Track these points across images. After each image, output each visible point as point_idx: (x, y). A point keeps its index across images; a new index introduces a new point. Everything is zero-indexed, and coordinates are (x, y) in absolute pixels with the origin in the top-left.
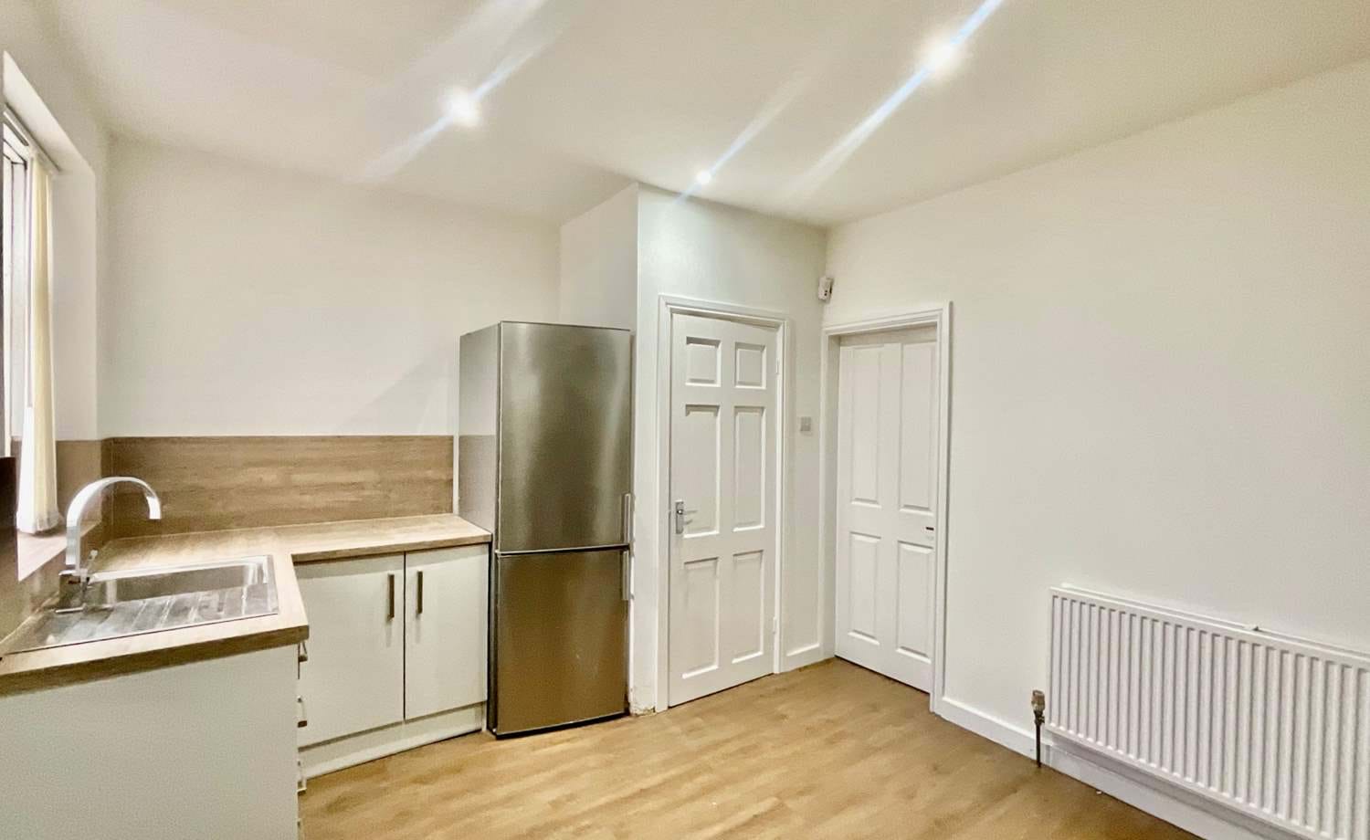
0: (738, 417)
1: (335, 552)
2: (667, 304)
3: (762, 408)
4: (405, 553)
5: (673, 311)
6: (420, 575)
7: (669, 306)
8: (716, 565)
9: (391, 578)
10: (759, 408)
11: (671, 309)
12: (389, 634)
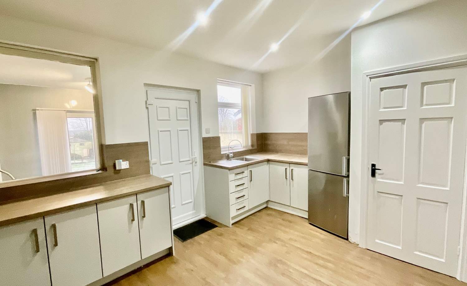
0: (424, 125)
1: (275, 160)
2: (367, 76)
3: (452, 118)
4: (290, 163)
5: (371, 78)
6: (292, 170)
7: (368, 76)
8: (402, 199)
9: (286, 169)
10: (449, 118)
11: (370, 77)
12: (287, 182)
